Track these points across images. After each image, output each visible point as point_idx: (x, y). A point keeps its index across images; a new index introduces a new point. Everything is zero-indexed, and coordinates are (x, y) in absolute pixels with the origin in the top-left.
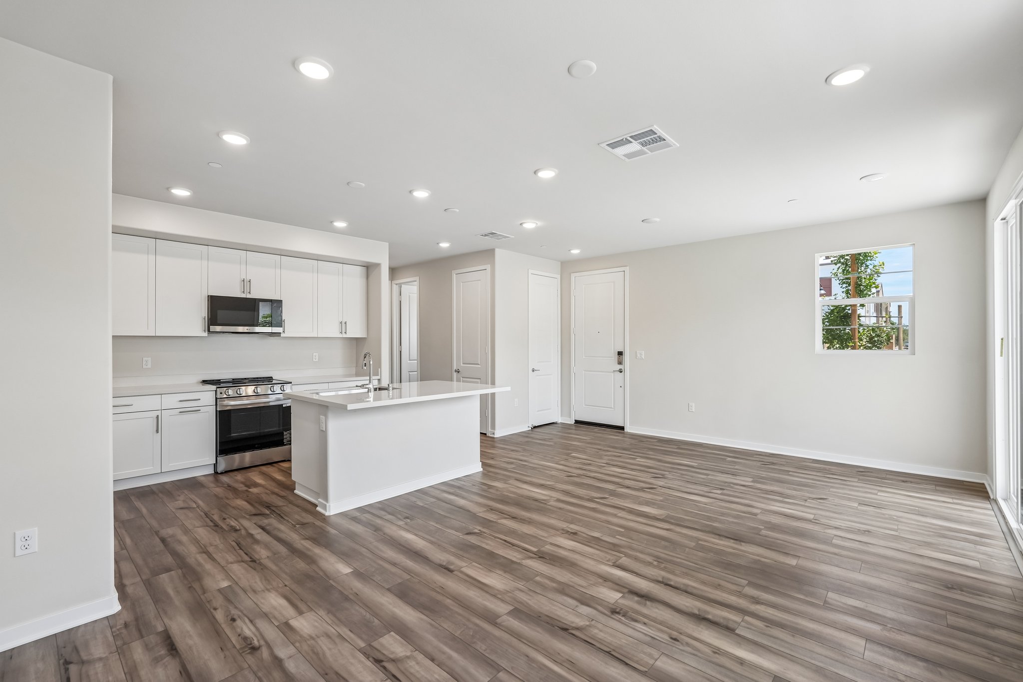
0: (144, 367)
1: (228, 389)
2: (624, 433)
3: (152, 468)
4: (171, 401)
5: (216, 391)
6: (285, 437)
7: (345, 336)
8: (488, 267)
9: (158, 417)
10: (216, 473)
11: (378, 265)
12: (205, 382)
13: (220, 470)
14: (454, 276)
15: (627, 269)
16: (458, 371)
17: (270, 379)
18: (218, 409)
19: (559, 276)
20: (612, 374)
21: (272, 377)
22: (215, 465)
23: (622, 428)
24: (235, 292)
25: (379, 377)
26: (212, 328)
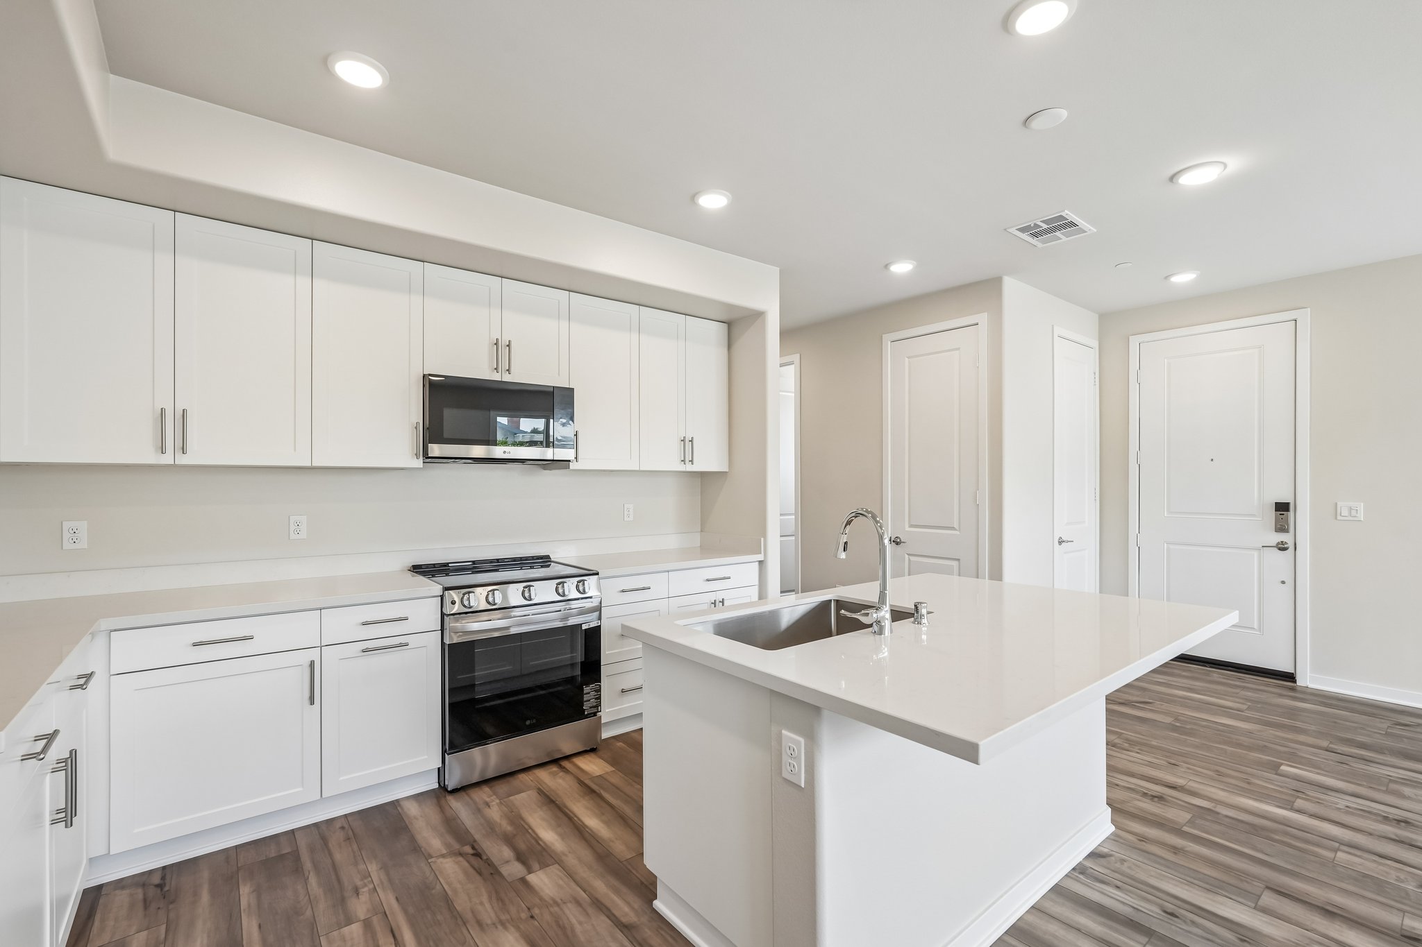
0: (293, 536)
1: (469, 593)
2: (1293, 689)
3: (301, 789)
4: (344, 624)
5: (442, 597)
6: (586, 698)
7: (689, 468)
8: (983, 318)
9: (312, 664)
10: (443, 788)
11: (756, 317)
12: (418, 569)
13: (451, 783)
14: (888, 347)
15: (1305, 317)
16: (896, 542)
17: (545, 561)
18: (447, 642)
19: (1095, 344)
20: (1256, 554)
21: (548, 557)
22: (441, 772)
23: (1290, 677)
24: (479, 368)
25: (760, 557)
26: (436, 450)
